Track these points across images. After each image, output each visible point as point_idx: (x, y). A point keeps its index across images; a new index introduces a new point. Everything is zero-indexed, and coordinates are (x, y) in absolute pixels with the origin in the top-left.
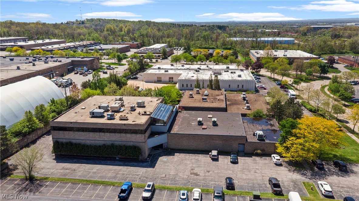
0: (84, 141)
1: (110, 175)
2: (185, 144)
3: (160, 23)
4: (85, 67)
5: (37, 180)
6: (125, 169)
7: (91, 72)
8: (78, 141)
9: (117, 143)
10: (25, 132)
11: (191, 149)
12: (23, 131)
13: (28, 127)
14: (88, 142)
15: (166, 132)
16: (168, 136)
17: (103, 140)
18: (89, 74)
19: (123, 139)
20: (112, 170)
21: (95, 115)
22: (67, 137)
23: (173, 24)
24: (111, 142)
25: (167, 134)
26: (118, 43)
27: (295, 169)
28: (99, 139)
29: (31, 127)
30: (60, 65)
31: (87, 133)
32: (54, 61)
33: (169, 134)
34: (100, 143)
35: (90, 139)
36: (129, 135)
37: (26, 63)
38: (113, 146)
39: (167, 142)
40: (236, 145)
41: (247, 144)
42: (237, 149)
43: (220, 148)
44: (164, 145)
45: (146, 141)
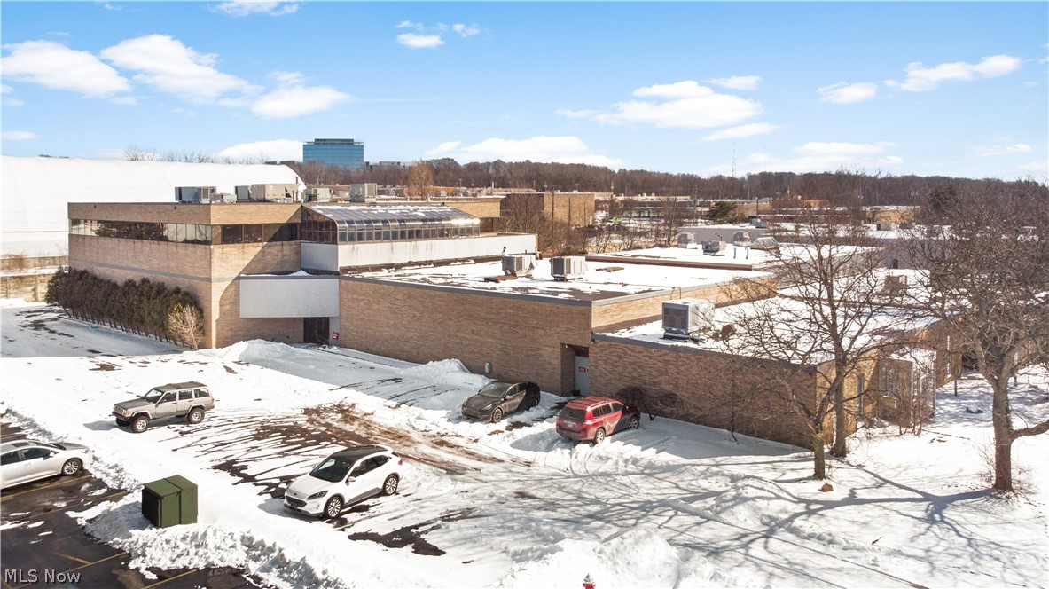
0: (110, 272)
14: (116, 276)
15: (336, 273)
16: (340, 288)
17: (139, 266)
22: (88, 255)
25: (337, 280)
28: (133, 266)
31: (116, 242)
33: (343, 282)
35: (121, 262)
36: (182, 251)
39: (337, 315)
40: (553, 352)
41: (597, 350)
42: (559, 378)
43: (493, 364)
44: (331, 331)
45: (217, 276)
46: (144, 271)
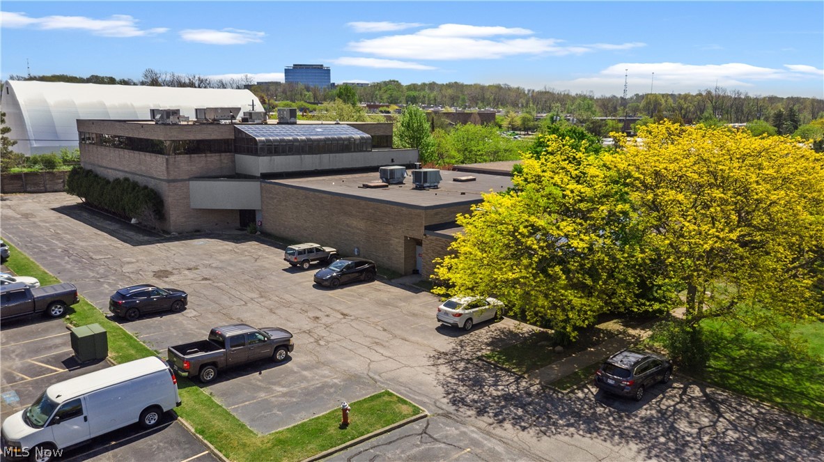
16: (261, 188)
19: (143, 168)
22: (92, 159)
25: (259, 183)
28: (119, 168)
31: (108, 150)
35: (112, 165)
36: (148, 158)
39: (260, 208)
40: (399, 242)
41: (428, 242)
42: (403, 261)
43: (361, 249)
44: (257, 220)
45: (171, 178)
46: (126, 172)
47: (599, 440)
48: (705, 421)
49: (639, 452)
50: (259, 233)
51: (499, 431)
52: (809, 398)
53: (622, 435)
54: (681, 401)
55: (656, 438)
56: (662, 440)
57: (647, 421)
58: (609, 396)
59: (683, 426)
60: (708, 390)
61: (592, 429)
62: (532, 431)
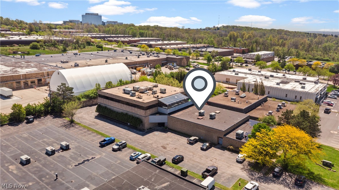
0: (113, 108)
1: (113, 132)
2: (178, 127)
3: (292, 32)
4: (175, 63)
5: (74, 123)
6: (125, 132)
7: (177, 68)
8: (110, 107)
9: (130, 114)
10: (91, 96)
11: (183, 132)
12: (90, 96)
13: (94, 94)
14: (115, 109)
15: (167, 114)
16: (168, 117)
17: (123, 109)
18: (175, 69)
19: (133, 111)
20: (117, 130)
21: (126, 92)
22: (105, 103)
23: (308, 33)
24: (126, 112)
25: (167, 116)
26: (227, 47)
27: (249, 169)
28: (121, 109)
29: (96, 94)
30: (155, 60)
31: (115, 102)
32: (155, 56)
33: (169, 116)
34: (121, 111)
35: (116, 107)
36: (136, 109)
37: (136, 56)
38: (126, 114)
39: (167, 122)
40: (216, 137)
43: (203, 137)
44: (165, 124)
45: (146, 116)
47: (277, 185)
48: (290, 180)
49: (283, 186)
50: (167, 129)
51: (261, 184)
52: (305, 174)
53: (280, 184)
54: (286, 176)
55: (284, 184)
56: (285, 184)
57: (282, 181)
58: (274, 176)
59: (287, 181)
60: (289, 173)
61: (275, 183)
62: (266, 184)
